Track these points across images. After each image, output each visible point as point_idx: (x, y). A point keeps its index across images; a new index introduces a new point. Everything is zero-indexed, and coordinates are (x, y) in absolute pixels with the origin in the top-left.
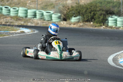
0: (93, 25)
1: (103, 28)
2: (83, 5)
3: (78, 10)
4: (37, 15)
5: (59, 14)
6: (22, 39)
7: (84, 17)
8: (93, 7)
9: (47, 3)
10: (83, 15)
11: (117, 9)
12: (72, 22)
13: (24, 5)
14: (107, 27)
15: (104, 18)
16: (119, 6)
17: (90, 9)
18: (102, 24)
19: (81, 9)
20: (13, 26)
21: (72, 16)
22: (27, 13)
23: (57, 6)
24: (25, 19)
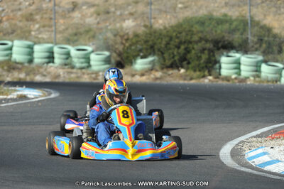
0: (187, 76)
1: (208, 80)
2: (161, 30)
3: (151, 43)
4: (56, 55)
5: (107, 53)
6: (22, 113)
7: (164, 58)
8: (184, 34)
9: (77, 28)
10: (163, 53)
11: (240, 36)
12: (136, 71)
13: (24, 35)
14: (217, 80)
15: (209, 58)
16: (245, 30)
17: (178, 38)
18: (206, 73)
19: (157, 39)
21: (135, 57)
22: (33, 52)
23: (100, 34)
24: (27, 67)
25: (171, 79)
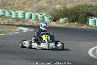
0: (77, 25)
1: (84, 27)
2: (69, 9)
3: (65, 13)
4: (33, 16)
5: (50, 16)
6: (21, 36)
7: (70, 18)
8: (77, 10)
9: (40, 7)
10: (69, 17)
11: (96, 12)
12: (60, 22)
13: (22, 9)
14: (87, 27)
15: (85, 19)
17: (75, 12)
18: (84, 24)
19: (68, 12)
20: (13, 25)
21: (60, 18)
22: (25, 15)
23: (48, 9)
24: (23, 20)
25: (72, 26)
